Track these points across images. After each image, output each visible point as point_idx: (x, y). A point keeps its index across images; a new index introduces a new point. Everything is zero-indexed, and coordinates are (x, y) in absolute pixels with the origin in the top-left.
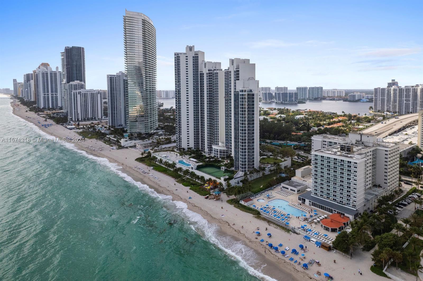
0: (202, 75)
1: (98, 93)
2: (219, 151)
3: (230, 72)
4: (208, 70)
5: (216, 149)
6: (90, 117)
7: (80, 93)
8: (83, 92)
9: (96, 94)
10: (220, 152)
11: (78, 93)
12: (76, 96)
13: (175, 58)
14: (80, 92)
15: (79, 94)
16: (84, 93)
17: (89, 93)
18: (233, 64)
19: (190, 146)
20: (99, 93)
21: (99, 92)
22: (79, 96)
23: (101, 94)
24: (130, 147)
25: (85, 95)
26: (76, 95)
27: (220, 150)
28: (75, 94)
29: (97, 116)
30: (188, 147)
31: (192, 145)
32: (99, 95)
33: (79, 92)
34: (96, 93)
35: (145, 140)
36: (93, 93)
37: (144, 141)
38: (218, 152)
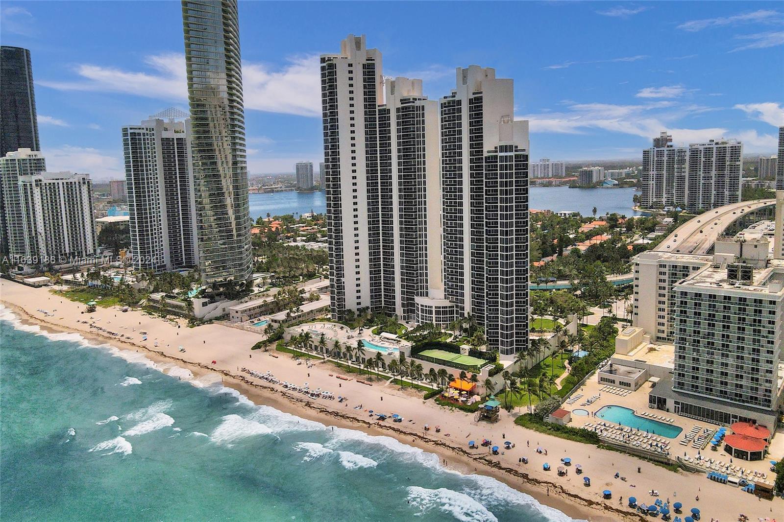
0: (385, 112)
1: (82, 182)
2: (434, 310)
3: (459, 103)
4: (401, 100)
5: (426, 306)
6: (67, 251)
7: (38, 182)
8: (48, 182)
9: (77, 186)
10: (438, 313)
11: (34, 184)
12: (32, 192)
13: (323, 69)
14: (40, 180)
15: (37, 185)
16: (50, 184)
17: (60, 182)
18: (465, 82)
19: (363, 305)
20: (84, 183)
21: (84, 179)
22: (37, 192)
23: (89, 186)
24: (217, 319)
25: (52, 188)
26: (31, 189)
27: (436, 307)
28: (28, 185)
29: (83, 248)
30: (359, 307)
31: (366, 301)
32: (85, 189)
33: (36, 181)
34: (77, 183)
35: (243, 300)
36: (71, 183)
37: (241, 302)
38: (431, 312)
